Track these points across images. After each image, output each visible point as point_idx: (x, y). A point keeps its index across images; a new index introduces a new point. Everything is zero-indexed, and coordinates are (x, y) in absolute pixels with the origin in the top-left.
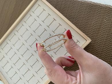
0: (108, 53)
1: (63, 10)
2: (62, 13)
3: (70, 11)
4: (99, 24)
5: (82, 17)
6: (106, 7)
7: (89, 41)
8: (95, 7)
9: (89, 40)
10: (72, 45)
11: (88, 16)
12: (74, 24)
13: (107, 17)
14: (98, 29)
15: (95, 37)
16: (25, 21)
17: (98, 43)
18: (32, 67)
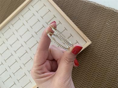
0: (107, 58)
1: (65, 8)
5: (84, 17)
6: (110, 10)
8: (99, 9)
9: (89, 42)
11: (90, 17)
13: (110, 20)
14: (99, 31)
15: (96, 40)
16: (23, 15)
17: (98, 46)
18: (25, 65)
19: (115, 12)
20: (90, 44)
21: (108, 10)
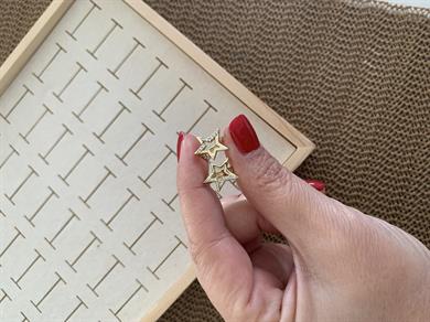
0: (383, 195)
1: (197, 26)
2: (193, 38)
3: (226, 28)
4: (345, 77)
5: (276, 50)
6: (372, 8)
7: (305, 148)
8: (327, 9)
9: (304, 145)
10: (259, 178)
11: (299, 46)
12: (243, 81)
13: (377, 49)
14: (341, 97)
15: (332, 131)
16: (38, 74)
17: (342, 156)
18: (74, 266)
19: (393, 16)
20: (314, 152)
21: (364, 10)
